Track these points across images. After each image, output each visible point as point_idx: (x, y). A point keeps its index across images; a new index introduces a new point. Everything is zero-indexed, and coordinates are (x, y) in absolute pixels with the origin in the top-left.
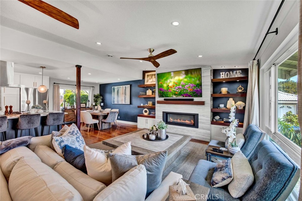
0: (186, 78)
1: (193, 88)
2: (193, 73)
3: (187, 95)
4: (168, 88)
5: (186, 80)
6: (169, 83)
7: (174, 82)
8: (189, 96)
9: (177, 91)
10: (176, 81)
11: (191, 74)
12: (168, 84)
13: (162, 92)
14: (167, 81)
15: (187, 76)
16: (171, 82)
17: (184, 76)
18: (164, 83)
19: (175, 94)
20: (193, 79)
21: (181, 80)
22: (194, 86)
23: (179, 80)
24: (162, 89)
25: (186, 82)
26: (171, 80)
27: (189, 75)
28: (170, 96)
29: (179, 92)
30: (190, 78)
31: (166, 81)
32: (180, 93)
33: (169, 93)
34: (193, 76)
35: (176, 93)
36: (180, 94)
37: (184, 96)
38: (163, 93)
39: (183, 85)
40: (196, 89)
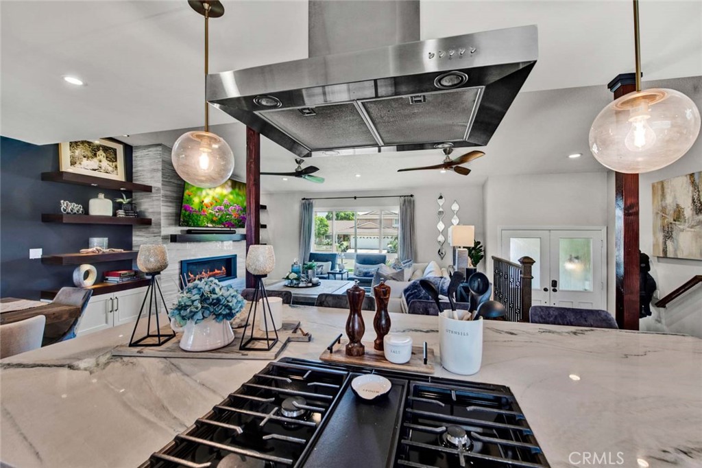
0: (231, 193)
1: (240, 212)
2: (241, 188)
3: (230, 225)
4: (202, 208)
5: (231, 197)
6: (205, 197)
7: (213, 197)
8: (233, 226)
9: (217, 215)
10: (216, 196)
11: (239, 189)
12: (202, 199)
13: (187, 213)
14: (201, 192)
15: (234, 192)
16: (208, 194)
17: (230, 190)
18: (195, 196)
19: (212, 222)
20: (241, 198)
21: (225, 196)
22: (241, 210)
23: (221, 194)
24: (189, 208)
25: (232, 201)
26: (209, 191)
27: (237, 190)
28: (203, 224)
29: (219, 217)
30: (238, 195)
31: (199, 193)
32: (220, 219)
33: (202, 217)
34: (241, 193)
35: (214, 219)
36: (220, 222)
37: (226, 226)
38: (189, 215)
39: (227, 206)
40: (242, 215)
